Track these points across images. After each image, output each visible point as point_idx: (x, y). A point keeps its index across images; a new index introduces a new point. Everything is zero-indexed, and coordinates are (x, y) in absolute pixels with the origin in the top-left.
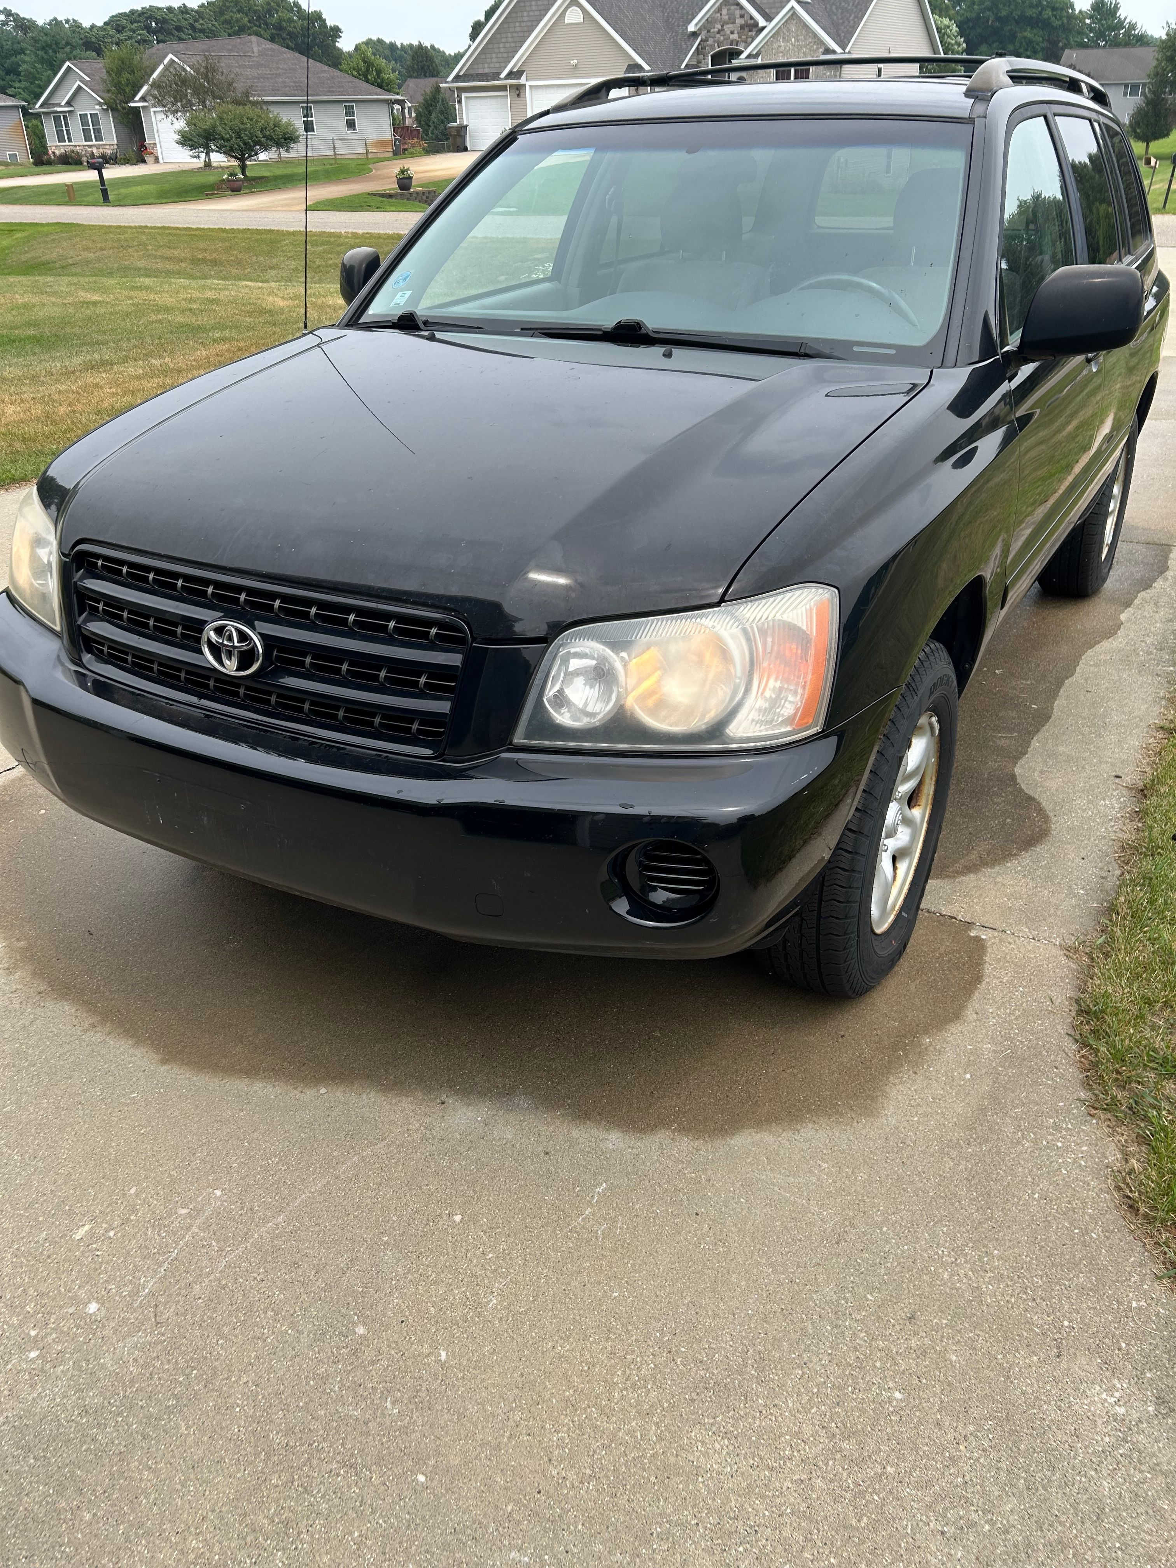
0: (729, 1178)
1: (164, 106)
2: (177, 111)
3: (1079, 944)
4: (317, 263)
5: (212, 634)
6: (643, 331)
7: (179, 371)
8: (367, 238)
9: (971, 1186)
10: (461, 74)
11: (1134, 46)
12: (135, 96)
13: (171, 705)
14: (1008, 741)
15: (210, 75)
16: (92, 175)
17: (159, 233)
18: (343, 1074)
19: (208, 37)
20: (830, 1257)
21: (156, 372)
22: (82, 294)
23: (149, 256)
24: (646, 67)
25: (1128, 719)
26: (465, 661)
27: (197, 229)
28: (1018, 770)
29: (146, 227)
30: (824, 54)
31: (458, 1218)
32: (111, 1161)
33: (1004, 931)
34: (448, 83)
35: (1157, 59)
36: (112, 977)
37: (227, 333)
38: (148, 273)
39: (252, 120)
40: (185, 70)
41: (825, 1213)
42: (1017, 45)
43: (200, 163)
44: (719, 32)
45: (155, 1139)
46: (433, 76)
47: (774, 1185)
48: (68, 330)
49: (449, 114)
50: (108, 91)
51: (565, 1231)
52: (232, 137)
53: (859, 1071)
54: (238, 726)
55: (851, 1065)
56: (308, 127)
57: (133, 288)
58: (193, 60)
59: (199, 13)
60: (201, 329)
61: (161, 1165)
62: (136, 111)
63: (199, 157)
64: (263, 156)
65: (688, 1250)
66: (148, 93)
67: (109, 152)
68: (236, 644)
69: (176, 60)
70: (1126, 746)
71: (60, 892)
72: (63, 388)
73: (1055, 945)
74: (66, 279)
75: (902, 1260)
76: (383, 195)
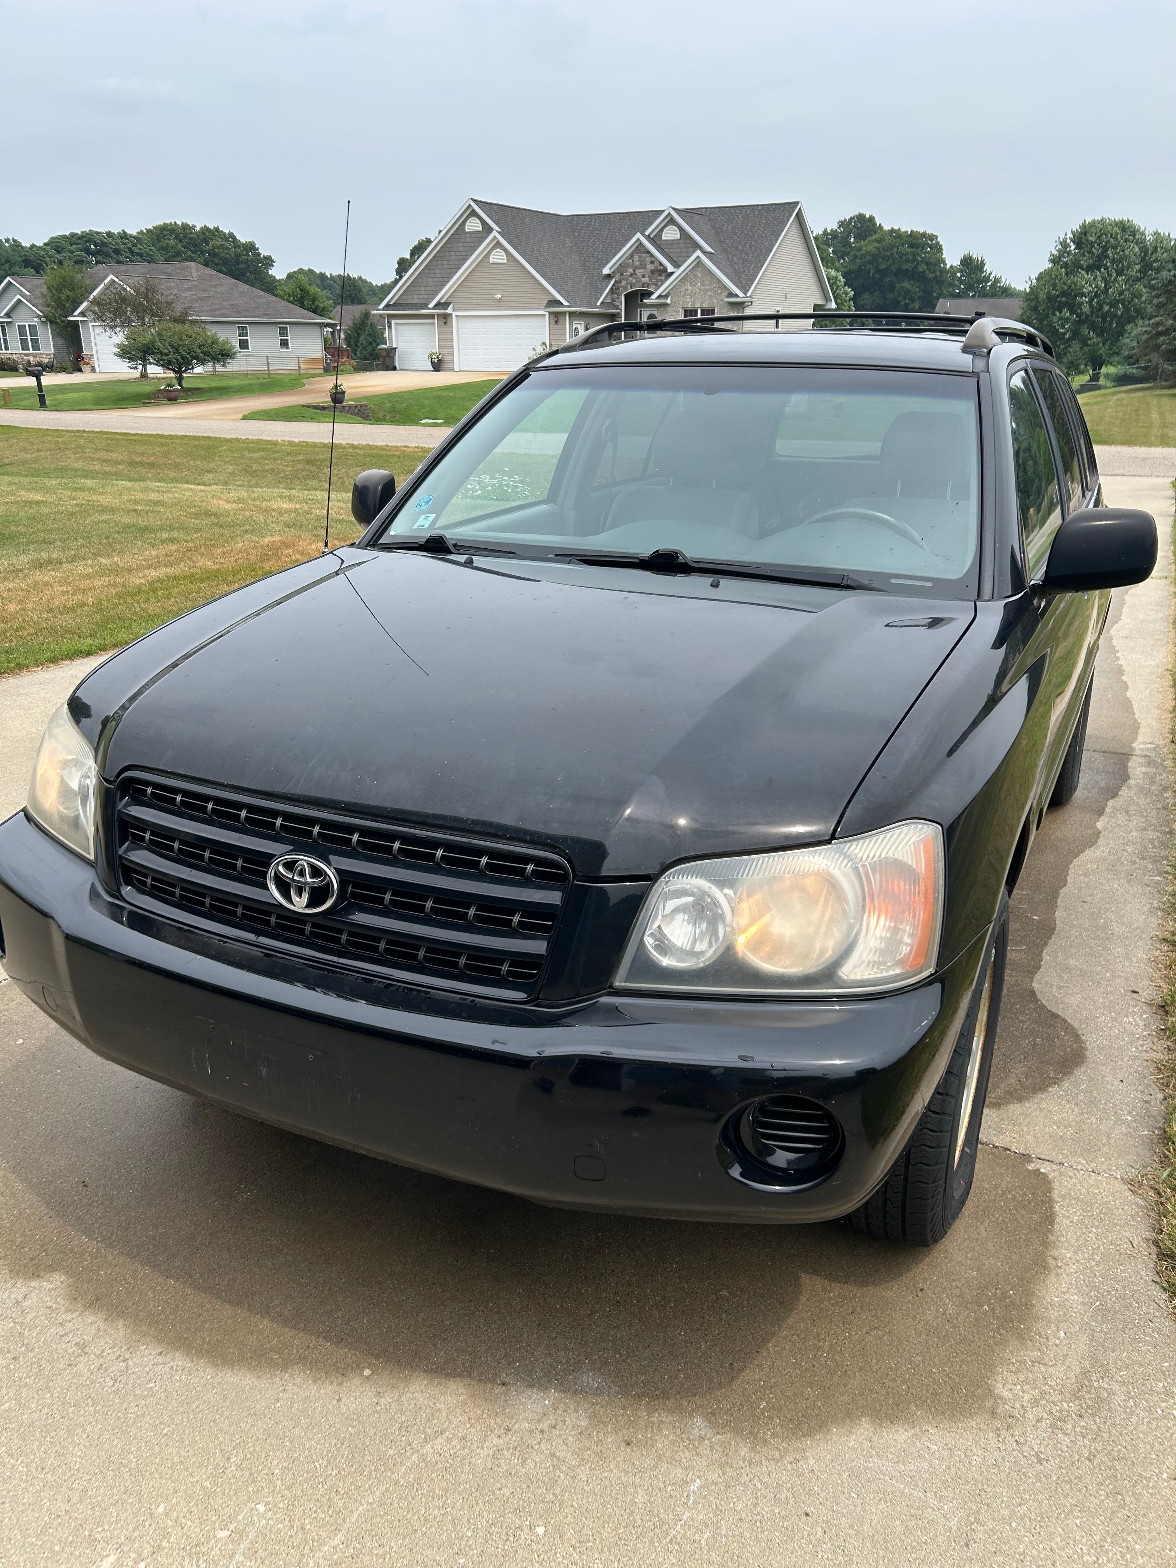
0: (834, 1467)
1: (103, 321)
2: (116, 326)
3: (1142, 1177)
4: (254, 468)
5: (281, 868)
6: (681, 560)
7: (130, 570)
8: (303, 446)
9: (1094, 1467)
10: (392, 303)
11: (1000, 296)
12: (74, 311)
13: (225, 942)
14: (1017, 955)
15: (150, 295)
16: (31, 381)
17: (97, 437)
18: (387, 1351)
19: (145, 260)
20: (962, 1563)
21: (107, 572)
22: (24, 494)
23: (86, 458)
24: (565, 303)
25: (1129, 931)
26: (564, 900)
27: (135, 435)
28: (1036, 986)
29: (84, 431)
30: (727, 297)
31: (540, 1530)
32: (133, 1472)
33: (1061, 1164)
34: (379, 310)
35: (1023, 308)
36: (114, 1238)
37: (175, 534)
38: (86, 474)
39: (190, 337)
40: (125, 290)
41: (946, 1507)
42: (896, 293)
43: (136, 374)
44: (631, 275)
45: (181, 1441)
46: (360, 303)
47: (884, 1474)
48: (13, 528)
49: (376, 337)
50: (48, 306)
51: (664, 1542)
52: (170, 352)
53: (946, 1332)
54: (303, 967)
55: (938, 1324)
56: (244, 345)
57: (75, 489)
58: (134, 281)
59: (139, 239)
60: (146, 529)
61: (192, 1475)
62: (75, 325)
63: (136, 368)
64: (199, 370)
65: (805, 1560)
66: (87, 309)
67: (46, 361)
68: (309, 880)
69: (117, 280)
70: (1135, 959)
71: (47, 1136)
72: (11, 586)
73: (1117, 1178)
74: (6, 479)
75: (1040, 1562)
76: (316, 408)
